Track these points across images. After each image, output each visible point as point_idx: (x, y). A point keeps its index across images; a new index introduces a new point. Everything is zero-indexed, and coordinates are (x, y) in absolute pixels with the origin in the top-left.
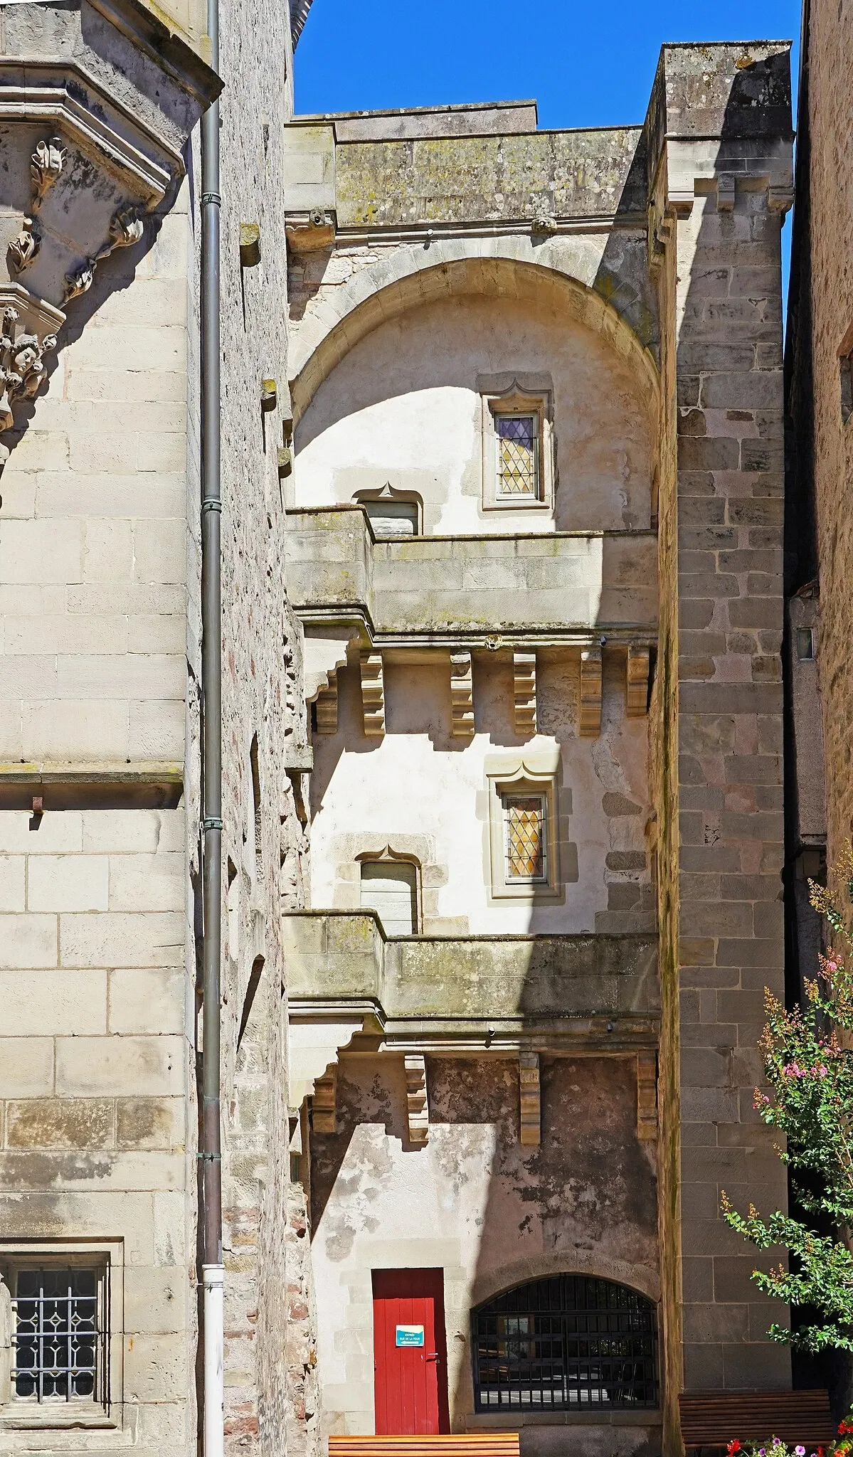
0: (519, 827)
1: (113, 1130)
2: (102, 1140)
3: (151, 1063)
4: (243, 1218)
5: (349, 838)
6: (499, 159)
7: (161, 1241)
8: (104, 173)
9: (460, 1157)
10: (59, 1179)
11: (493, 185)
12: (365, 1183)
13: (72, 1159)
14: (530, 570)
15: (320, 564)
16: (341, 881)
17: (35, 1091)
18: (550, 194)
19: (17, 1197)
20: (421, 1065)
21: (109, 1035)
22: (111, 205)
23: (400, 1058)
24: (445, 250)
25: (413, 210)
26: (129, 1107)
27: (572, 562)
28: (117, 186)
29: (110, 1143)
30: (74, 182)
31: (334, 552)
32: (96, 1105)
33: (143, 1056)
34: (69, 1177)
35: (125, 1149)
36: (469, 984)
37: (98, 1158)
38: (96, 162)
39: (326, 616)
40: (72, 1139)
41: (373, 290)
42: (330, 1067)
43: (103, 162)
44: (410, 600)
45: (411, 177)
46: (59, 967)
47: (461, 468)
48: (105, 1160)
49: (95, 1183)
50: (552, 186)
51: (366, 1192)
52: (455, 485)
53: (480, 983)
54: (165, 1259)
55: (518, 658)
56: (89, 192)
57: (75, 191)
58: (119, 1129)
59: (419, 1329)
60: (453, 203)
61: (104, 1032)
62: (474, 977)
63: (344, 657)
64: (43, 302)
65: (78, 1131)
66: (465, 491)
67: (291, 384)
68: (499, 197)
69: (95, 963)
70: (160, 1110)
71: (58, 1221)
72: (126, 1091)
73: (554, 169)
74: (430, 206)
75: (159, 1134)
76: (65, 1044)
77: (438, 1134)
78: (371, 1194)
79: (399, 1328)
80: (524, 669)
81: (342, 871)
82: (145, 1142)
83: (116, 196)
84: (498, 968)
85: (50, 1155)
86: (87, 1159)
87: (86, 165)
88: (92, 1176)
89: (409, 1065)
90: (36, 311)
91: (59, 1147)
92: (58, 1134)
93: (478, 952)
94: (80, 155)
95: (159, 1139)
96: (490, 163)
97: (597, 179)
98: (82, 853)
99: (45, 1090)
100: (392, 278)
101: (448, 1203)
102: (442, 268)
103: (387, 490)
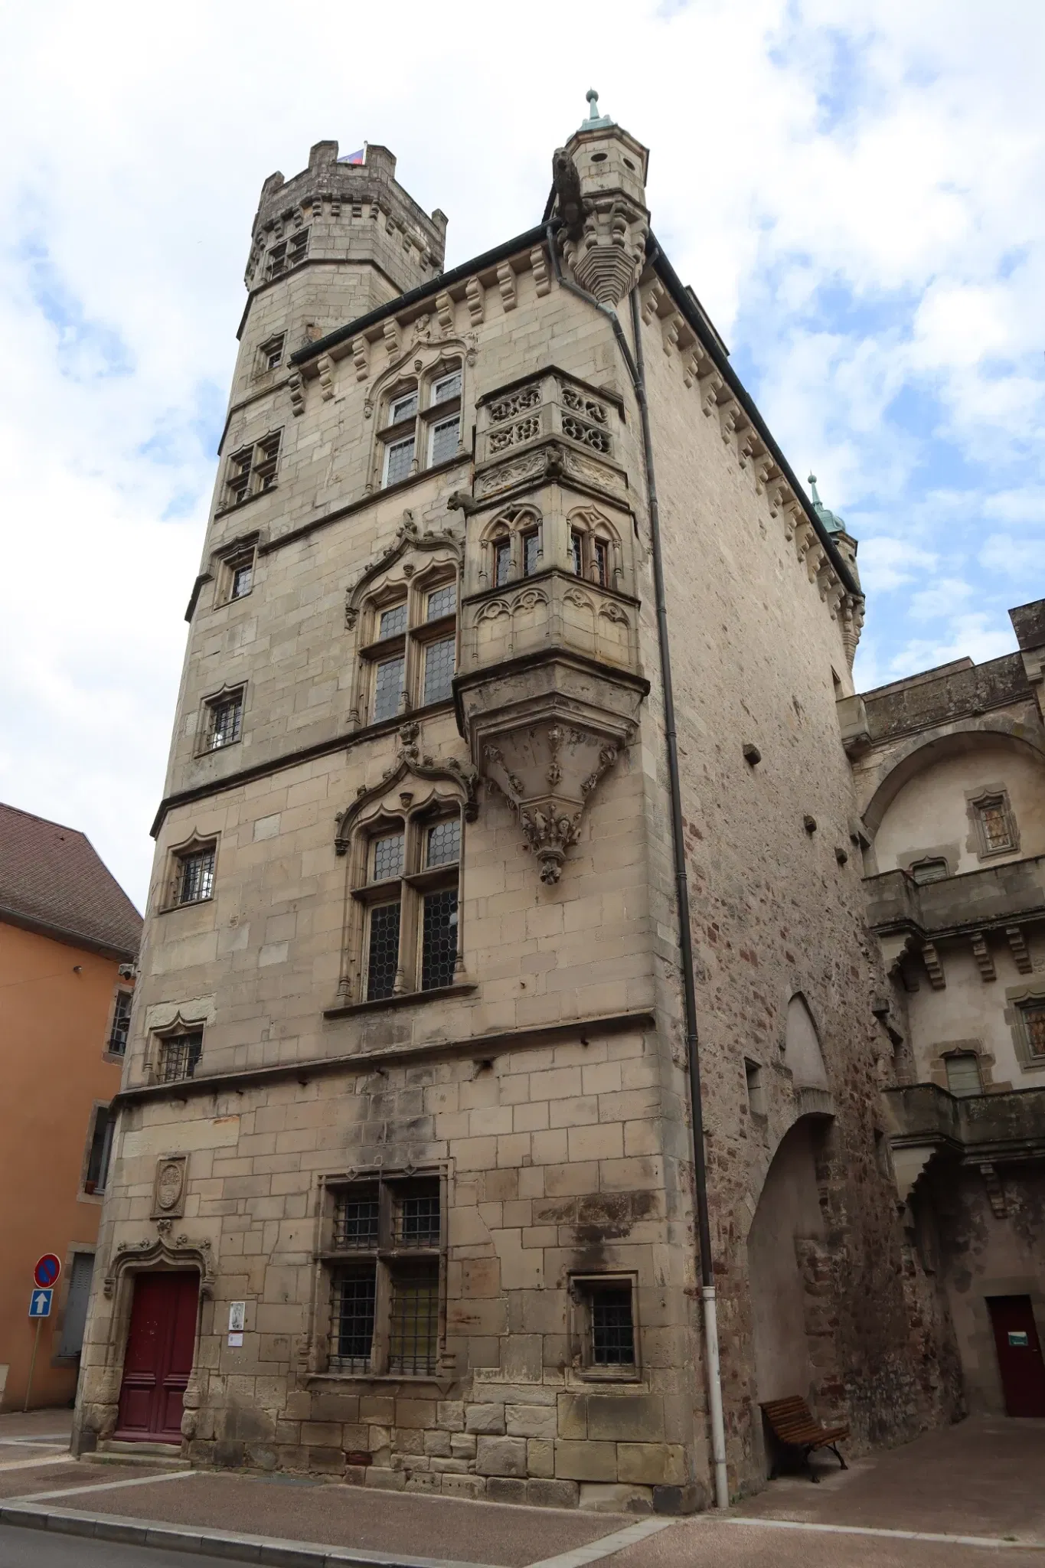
0: (1036, 1027)
1: (629, 1210)
2: (624, 1216)
3: (647, 1171)
4: (820, 1264)
5: (935, 1045)
6: (948, 687)
7: (658, 1273)
9: (1029, 1225)
10: (604, 1238)
11: (947, 700)
12: (973, 1244)
13: (609, 1227)
14: (1007, 884)
15: (882, 903)
16: (933, 1070)
17: (590, 1190)
18: (978, 696)
19: (583, 1249)
20: (991, 1171)
21: (625, 1157)
23: (977, 1167)
24: (928, 736)
25: (908, 722)
26: (637, 1197)
27: (1029, 874)
29: (628, 1218)
31: (889, 896)
32: (621, 1197)
33: (643, 1168)
34: (608, 1238)
35: (636, 1220)
36: (1011, 1120)
37: (623, 1226)
39: (890, 929)
40: (609, 1216)
41: (896, 764)
42: (921, 1176)
44: (942, 912)
45: (905, 708)
46: (599, 1123)
47: (965, 840)
48: (627, 1227)
49: (621, 1240)
50: (978, 692)
51: (975, 1250)
52: (963, 849)
53: (1018, 1119)
54: (660, 1283)
55: (1009, 932)
58: (633, 1210)
59: (1023, 1334)
60: (928, 714)
61: (622, 1156)
62: (1013, 1116)
63: (904, 948)
65: (612, 1210)
66: (969, 852)
67: (862, 819)
68: (951, 705)
69: (616, 1119)
70: (653, 1197)
71: (604, 1262)
72: (635, 1188)
73: (977, 684)
74: (917, 718)
75: (653, 1211)
76: (603, 1163)
77: (1013, 1212)
78: (977, 1251)
79: (1012, 1334)
80: (1014, 936)
81: (933, 1065)
82: (647, 1216)
84: (1027, 1108)
85: (598, 1225)
86: (617, 1227)
88: (620, 1237)
89: (983, 1171)
91: (603, 1221)
92: (602, 1213)
93: (1013, 1100)
95: (654, 1214)
96: (943, 691)
97: (1002, 682)
98: (608, 1061)
99: (596, 1191)
100: (904, 756)
101: (1026, 1254)
102: (930, 745)
103: (927, 859)
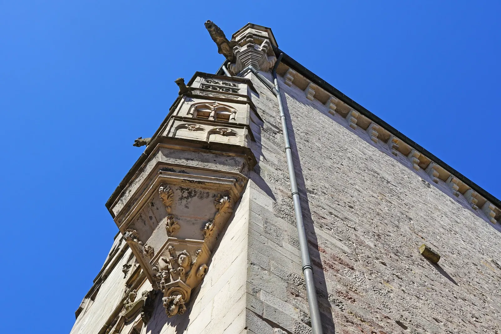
8: (199, 190)
22: (211, 198)
28: (209, 192)
30: (185, 197)
38: (192, 186)
43: (196, 186)
56: (195, 198)
57: (188, 200)
64: (186, 239)
83: (211, 195)
87: (188, 190)
90: (184, 243)
94: (182, 188)
